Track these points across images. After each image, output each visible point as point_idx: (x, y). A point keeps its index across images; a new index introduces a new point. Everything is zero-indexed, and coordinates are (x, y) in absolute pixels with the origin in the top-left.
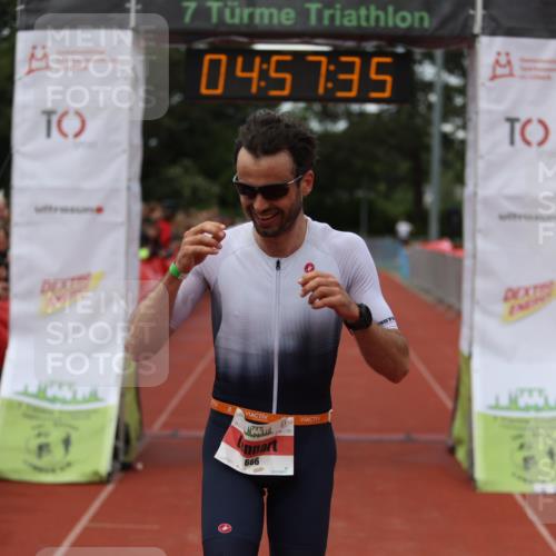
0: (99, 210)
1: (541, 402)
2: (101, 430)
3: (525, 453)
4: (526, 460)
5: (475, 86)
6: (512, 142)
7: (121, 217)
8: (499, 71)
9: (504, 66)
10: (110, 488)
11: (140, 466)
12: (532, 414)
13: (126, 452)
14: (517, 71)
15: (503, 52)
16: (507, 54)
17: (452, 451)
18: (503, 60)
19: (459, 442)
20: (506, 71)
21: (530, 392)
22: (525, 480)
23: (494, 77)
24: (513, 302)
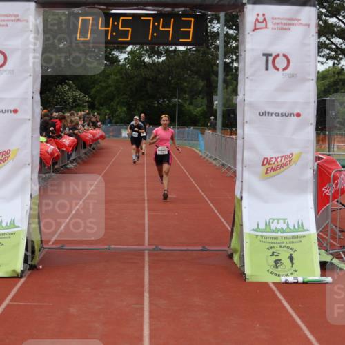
0: (16, 111)
1: (285, 227)
2: (18, 245)
3: (275, 258)
4: (276, 262)
5: (243, 35)
6: (267, 69)
7: (29, 116)
8: (258, 25)
9: (262, 22)
10: (23, 280)
11: (41, 267)
12: (279, 234)
13: (33, 258)
14: (270, 25)
15: (261, 14)
16: (264, 15)
17: (231, 256)
18: (261, 19)
19: (236, 251)
20: (263, 25)
21: (278, 220)
22: (276, 274)
23: (255, 29)
24: (267, 166)
